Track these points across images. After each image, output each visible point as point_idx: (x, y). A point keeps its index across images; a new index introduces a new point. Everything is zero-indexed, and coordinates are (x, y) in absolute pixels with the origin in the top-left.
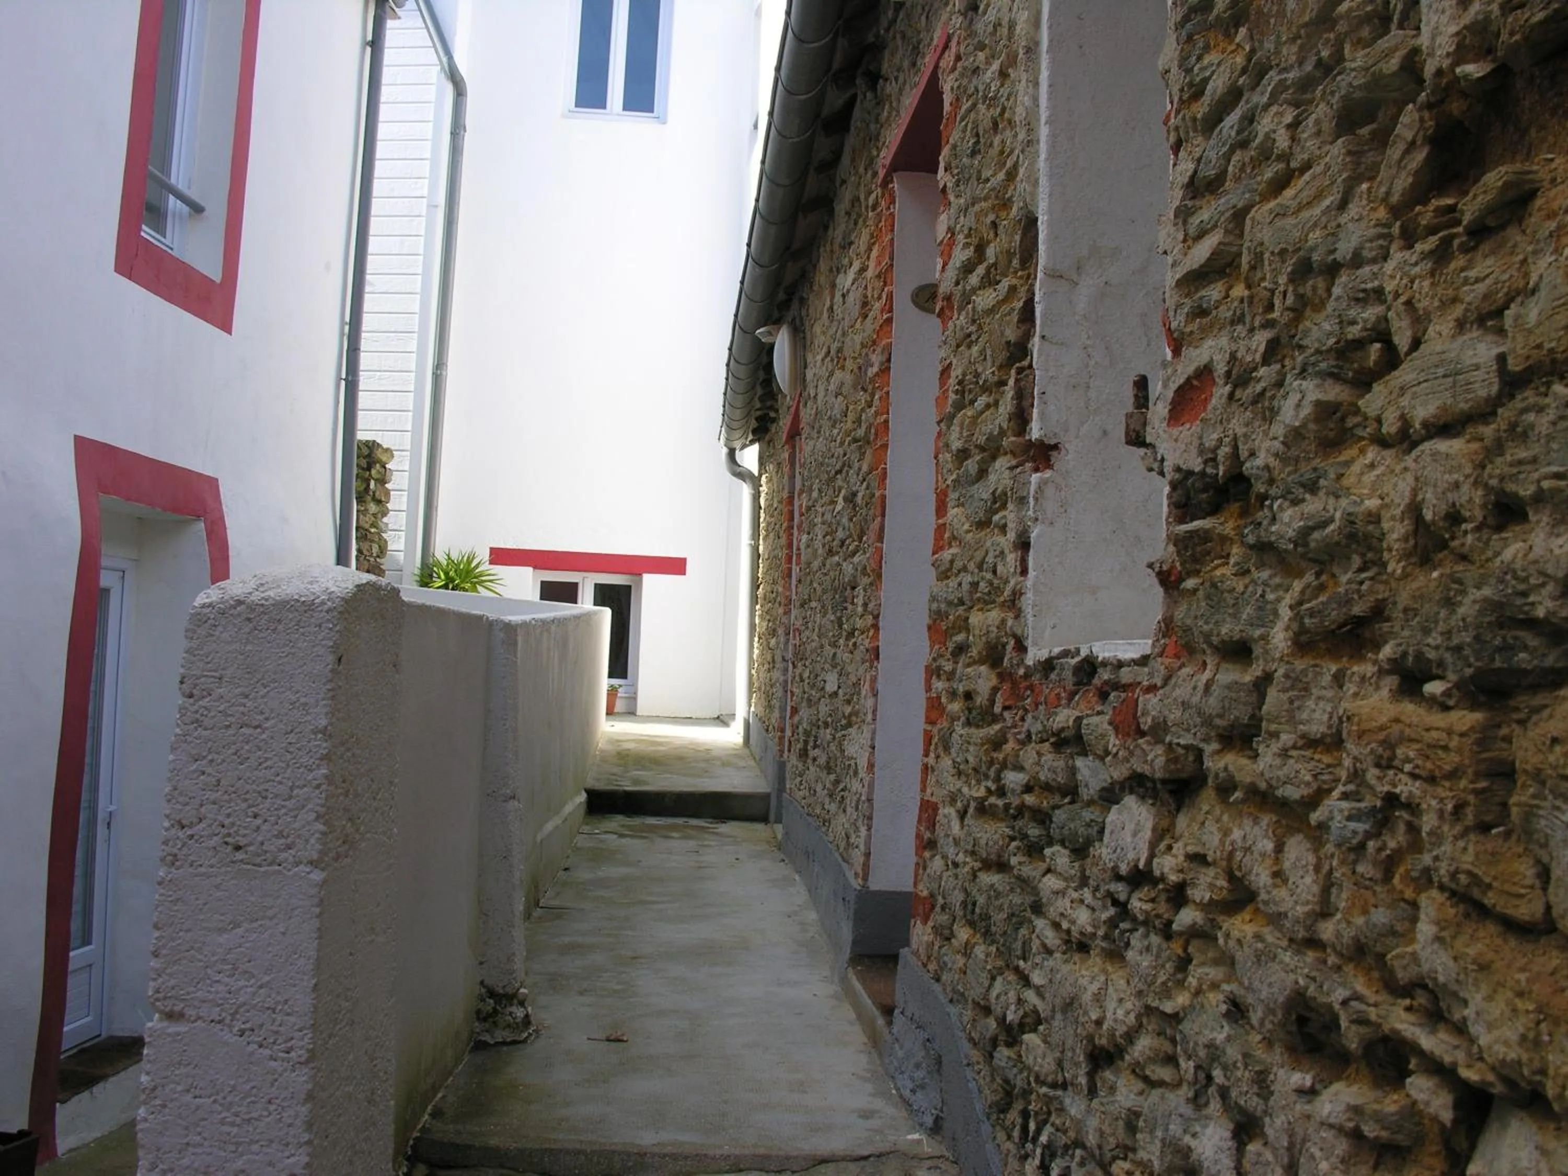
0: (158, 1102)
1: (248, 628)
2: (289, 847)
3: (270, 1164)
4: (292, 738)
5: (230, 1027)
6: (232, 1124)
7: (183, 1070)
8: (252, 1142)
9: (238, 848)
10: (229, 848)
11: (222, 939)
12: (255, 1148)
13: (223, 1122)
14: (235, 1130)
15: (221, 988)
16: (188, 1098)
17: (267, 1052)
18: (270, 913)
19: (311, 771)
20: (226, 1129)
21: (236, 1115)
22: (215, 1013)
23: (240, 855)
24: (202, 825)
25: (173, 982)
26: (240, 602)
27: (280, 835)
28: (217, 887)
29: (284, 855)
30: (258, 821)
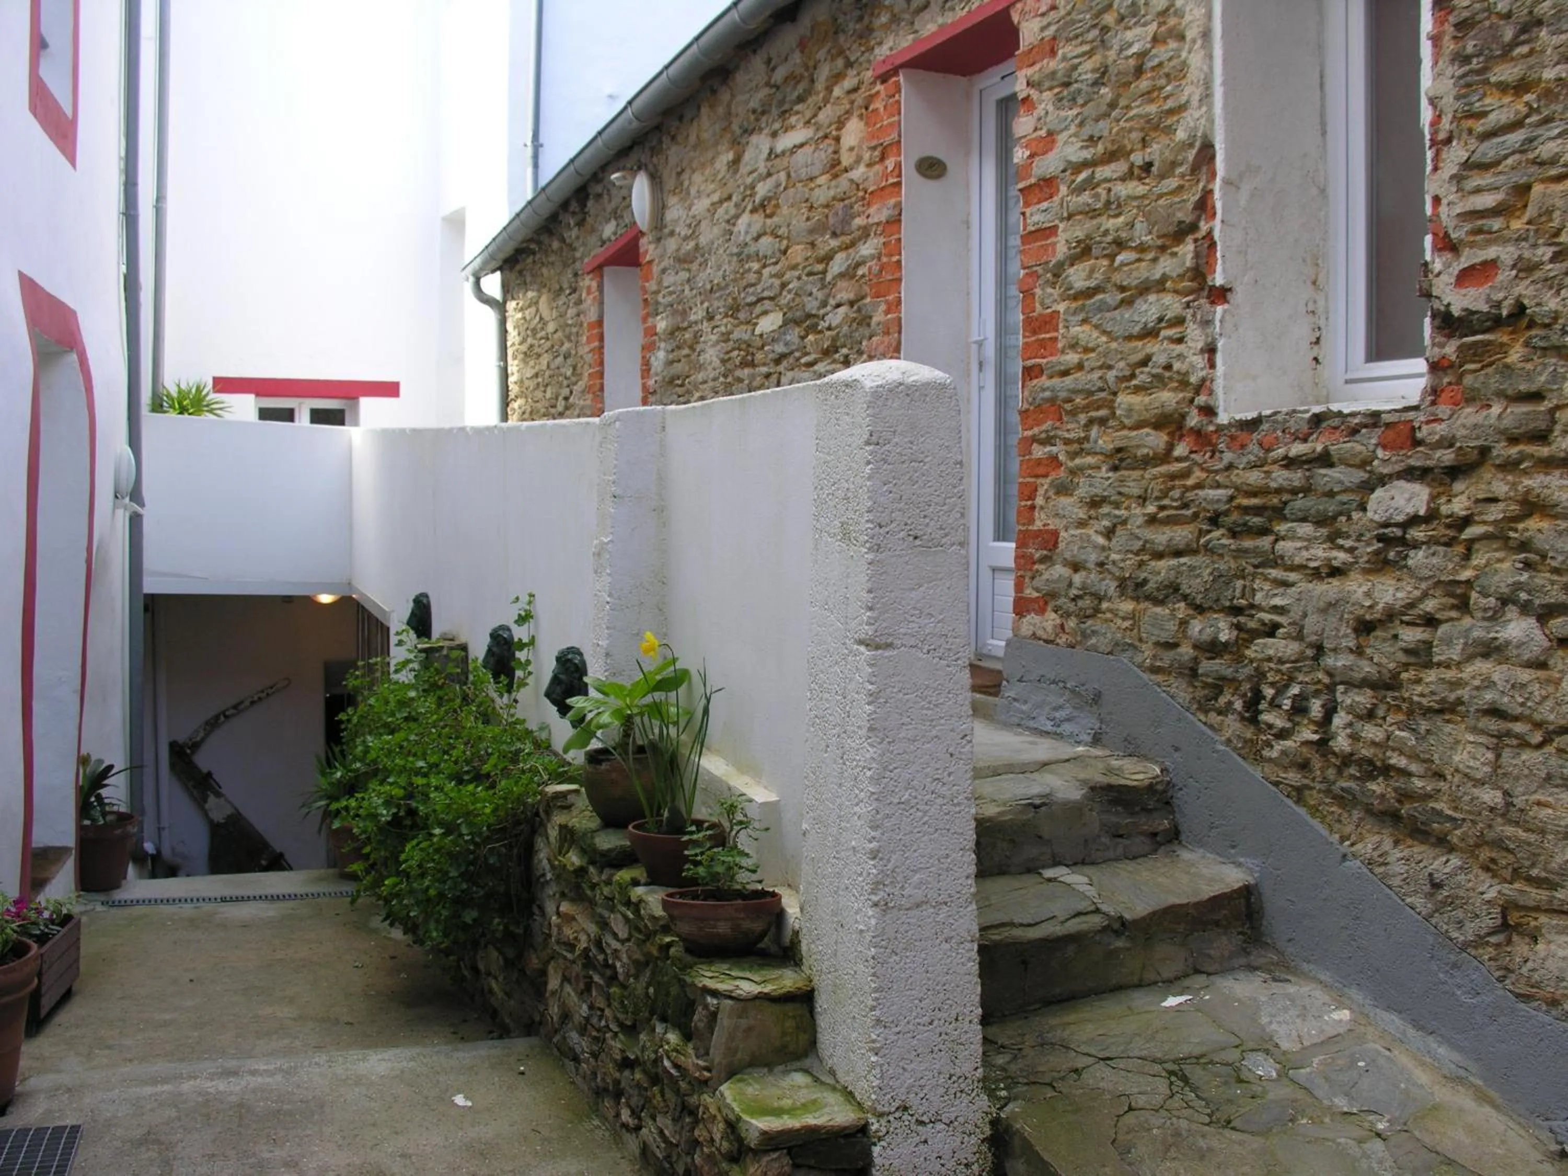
0: (882, 700)
1: (908, 400)
2: (946, 535)
3: (952, 730)
4: (942, 468)
5: (921, 649)
6: (928, 709)
7: (896, 679)
8: (941, 718)
9: (916, 538)
10: (911, 538)
11: (913, 594)
12: (942, 721)
13: (922, 708)
14: (930, 712)
15: (914, 625)
16: (901, 695)
17: (944, 662)
18: (940, 576)
19: (955, 487)
20: (925, 712)
21: (930, 703)
22: (912, 642)
23: (918, 542)
24: (894, 525)
25: (884, 625)
26: (901, 384)
27: (941, 528)
28: (907, 563)
29: (944, 540)
30: (927, 520)
